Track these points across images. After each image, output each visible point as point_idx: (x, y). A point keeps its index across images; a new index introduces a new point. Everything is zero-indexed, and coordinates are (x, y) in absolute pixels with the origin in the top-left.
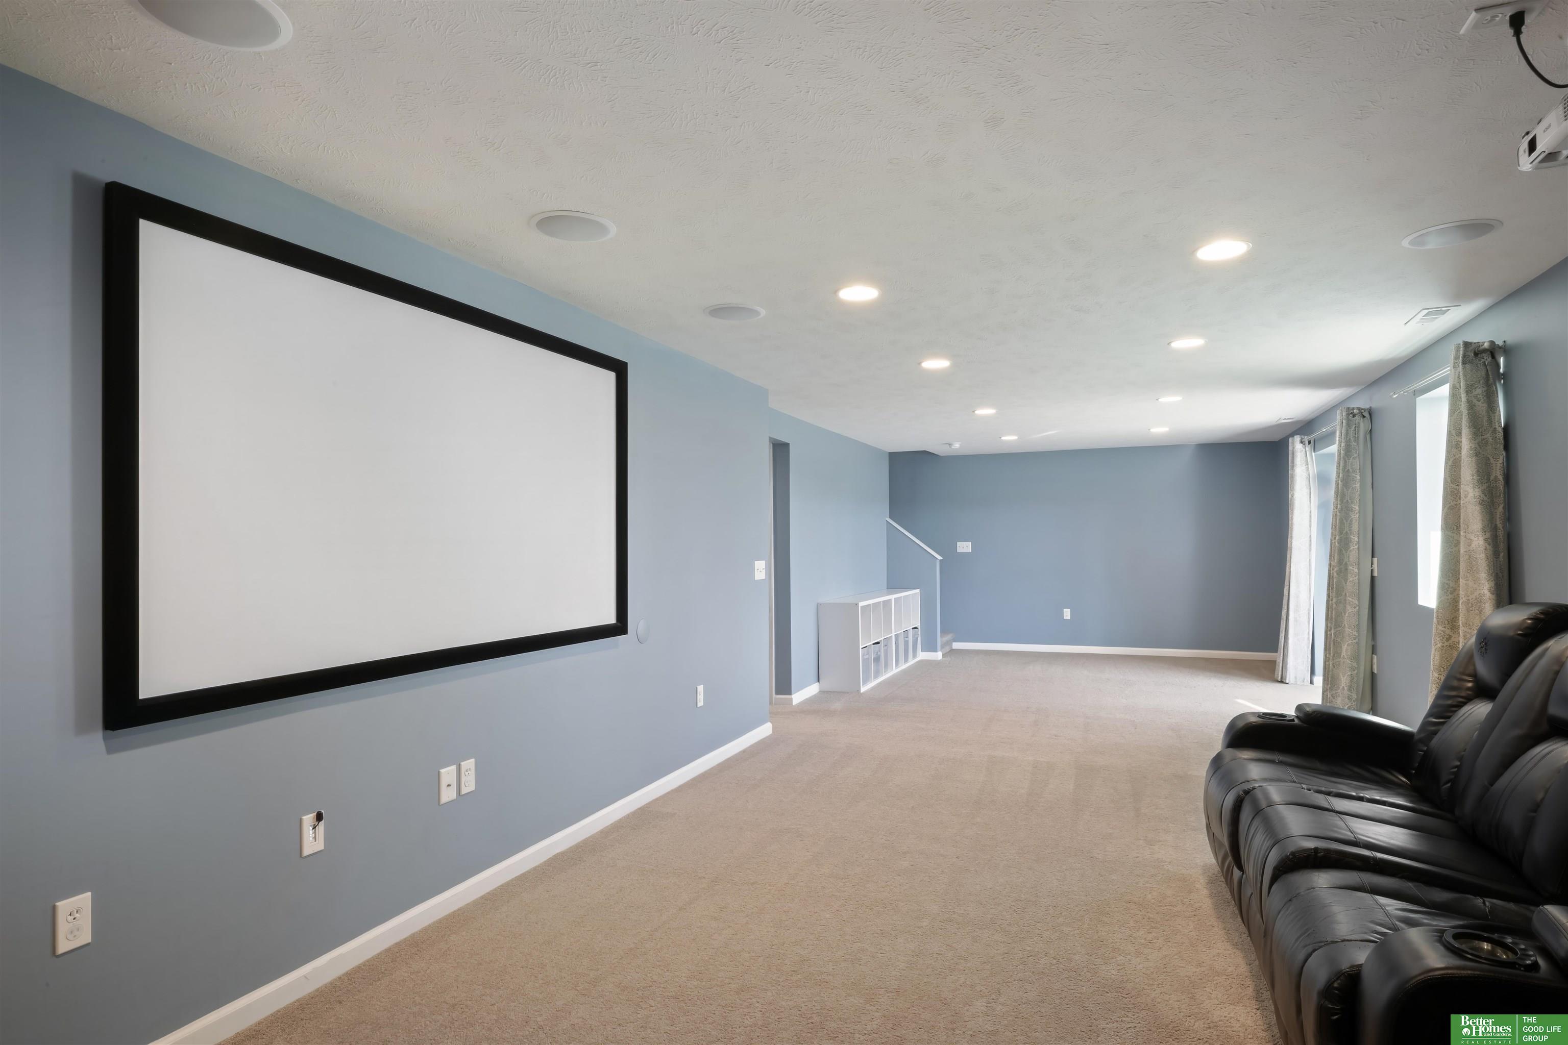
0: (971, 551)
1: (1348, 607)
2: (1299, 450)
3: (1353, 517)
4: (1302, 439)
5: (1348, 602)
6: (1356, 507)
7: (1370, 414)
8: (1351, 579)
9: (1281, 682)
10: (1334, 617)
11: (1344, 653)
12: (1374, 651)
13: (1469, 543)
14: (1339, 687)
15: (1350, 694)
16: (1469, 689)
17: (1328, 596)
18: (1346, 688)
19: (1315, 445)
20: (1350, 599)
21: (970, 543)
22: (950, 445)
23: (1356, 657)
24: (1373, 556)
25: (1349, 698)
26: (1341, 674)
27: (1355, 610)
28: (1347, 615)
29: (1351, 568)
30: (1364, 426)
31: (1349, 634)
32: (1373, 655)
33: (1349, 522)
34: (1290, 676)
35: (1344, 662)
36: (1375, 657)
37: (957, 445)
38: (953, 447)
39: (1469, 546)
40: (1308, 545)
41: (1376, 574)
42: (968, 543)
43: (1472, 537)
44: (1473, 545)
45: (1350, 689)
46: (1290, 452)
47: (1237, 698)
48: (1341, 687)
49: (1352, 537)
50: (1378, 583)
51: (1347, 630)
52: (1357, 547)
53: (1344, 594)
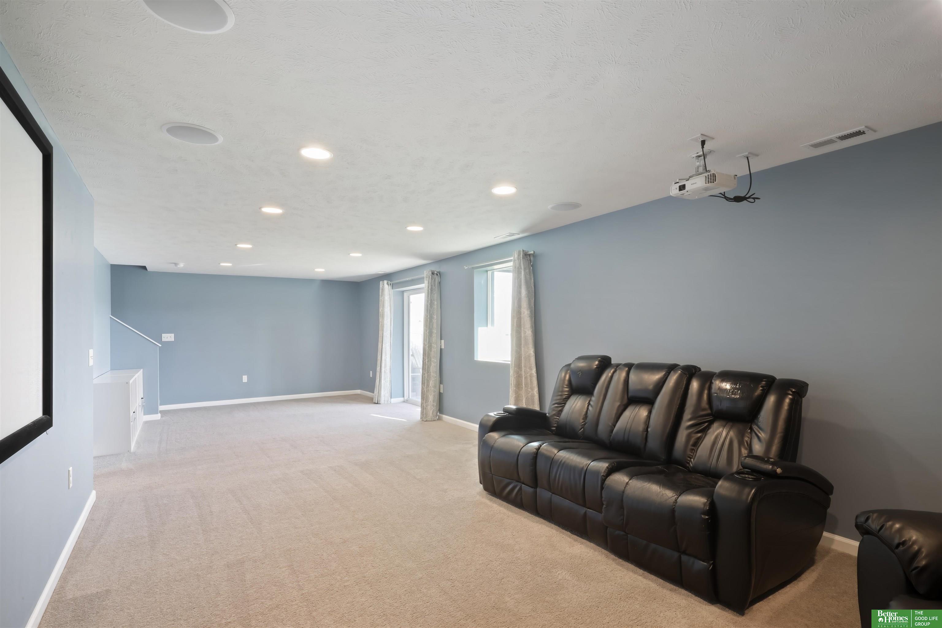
0: (173, 340)
1: (432, 363)
2: (385, 286)
3: (434, 321)
4: (387, 282)
5: (432, 361)
6: (435, 317)
7: (439, 274)
8: (433, 350)
9: (377, 403)
10: (427, 368)
11: (430, 385)
12: (441, 382)
13: (525, 333)
14: (428, 401)
15: (433, 403)
16: (566, 391)
17: (423, 358)
18: (432, 401)
19: (393, 286)
20: (433, 359)
21: (173, 334)
22: (176, 264)
23: (435, 387)
24: (441, 339)
25: (433, 406)
26: (429, 395)
27: (435, 364)
28: (432, 367)
29: (433, 345)
30: (437, 279)
31: (433, 376)
32: (441, 385)
33: (432, 323)
34: (382, 401)
35: (431, 389)
36: (442, 386)
37: (181, 265)
38: (178, 266)
39: (525, 334)
40: (390, 334)
41: (443, 347)
42: (172, 334)
43: (526, 331)
44: (526, 334)
45: (433, 402)
46: (381, 289)
47: (370, 414)
48: (430, 401)
49: (434, 331)
50: (443, 352)
51: (432, 374)
52: (435, 335)
53: (430, 357)
